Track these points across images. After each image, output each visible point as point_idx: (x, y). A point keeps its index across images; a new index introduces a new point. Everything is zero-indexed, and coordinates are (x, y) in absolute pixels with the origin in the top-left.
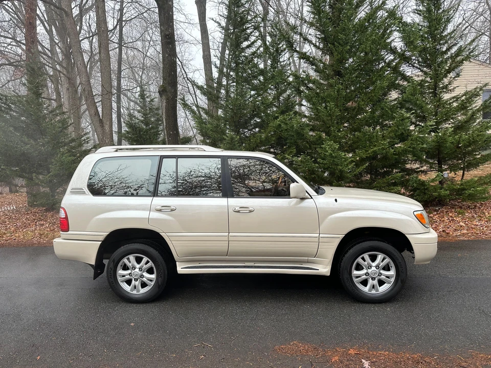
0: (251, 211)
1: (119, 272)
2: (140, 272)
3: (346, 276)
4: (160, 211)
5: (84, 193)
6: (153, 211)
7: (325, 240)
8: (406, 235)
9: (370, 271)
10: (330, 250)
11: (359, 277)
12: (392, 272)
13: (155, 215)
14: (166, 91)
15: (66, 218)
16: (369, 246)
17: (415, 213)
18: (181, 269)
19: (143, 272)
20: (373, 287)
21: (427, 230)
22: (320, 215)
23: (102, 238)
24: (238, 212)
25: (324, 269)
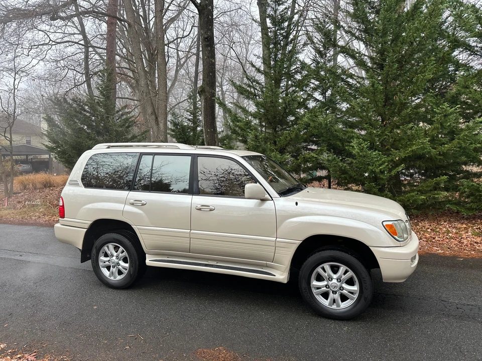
0: (211, 210)
1: (101, 258)
2: (117, 260)
3: (304, 285)
4: (132, 204)
5: (77, 185)
6: (127, 205)
7: (282, 245)
8: (370, 247)
9: (330, 283)
10: (287, 256)
11: (320, 288)
12: (355, 288)
13: (129, 208)
14: (204, 92)
15: (63, 206)
16: (329, 256)
17: (385, 223)
18: (150, 261)
19: (120, 260)
20: (334, 301)
21: (398, 244)
22: (278, 219)
23: (87, 226)
24: (200, 209)
25: (281, 275)
